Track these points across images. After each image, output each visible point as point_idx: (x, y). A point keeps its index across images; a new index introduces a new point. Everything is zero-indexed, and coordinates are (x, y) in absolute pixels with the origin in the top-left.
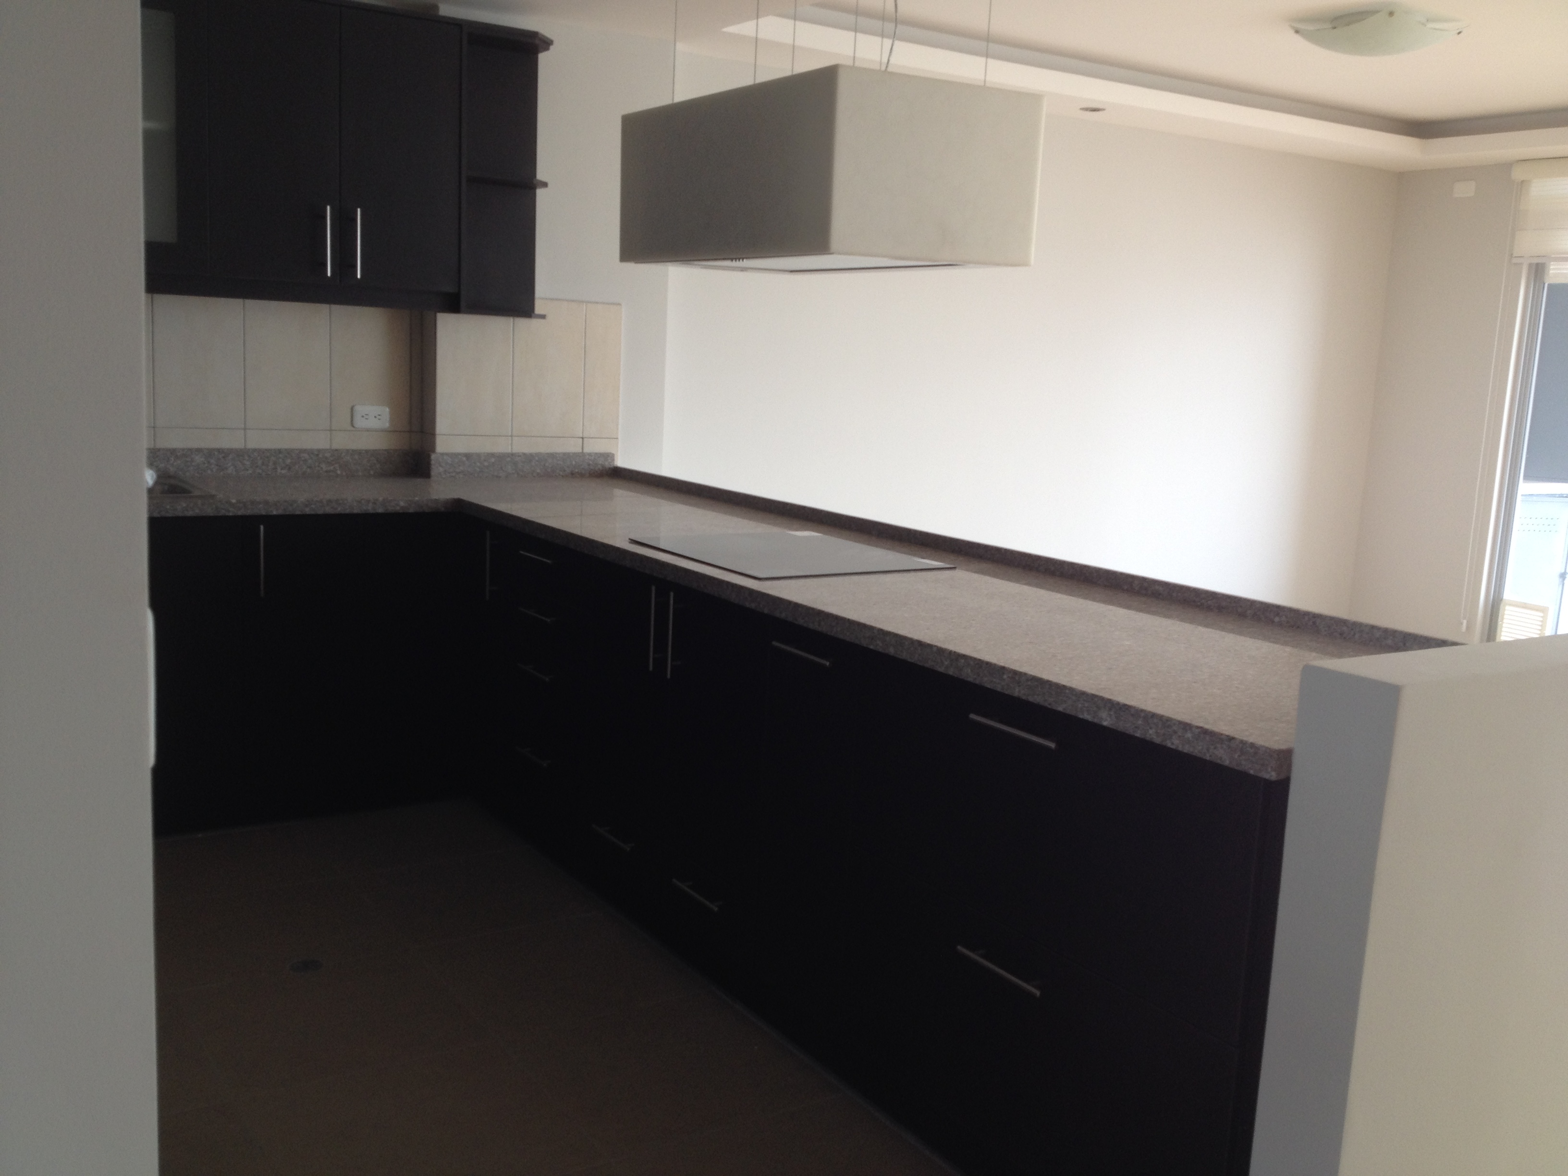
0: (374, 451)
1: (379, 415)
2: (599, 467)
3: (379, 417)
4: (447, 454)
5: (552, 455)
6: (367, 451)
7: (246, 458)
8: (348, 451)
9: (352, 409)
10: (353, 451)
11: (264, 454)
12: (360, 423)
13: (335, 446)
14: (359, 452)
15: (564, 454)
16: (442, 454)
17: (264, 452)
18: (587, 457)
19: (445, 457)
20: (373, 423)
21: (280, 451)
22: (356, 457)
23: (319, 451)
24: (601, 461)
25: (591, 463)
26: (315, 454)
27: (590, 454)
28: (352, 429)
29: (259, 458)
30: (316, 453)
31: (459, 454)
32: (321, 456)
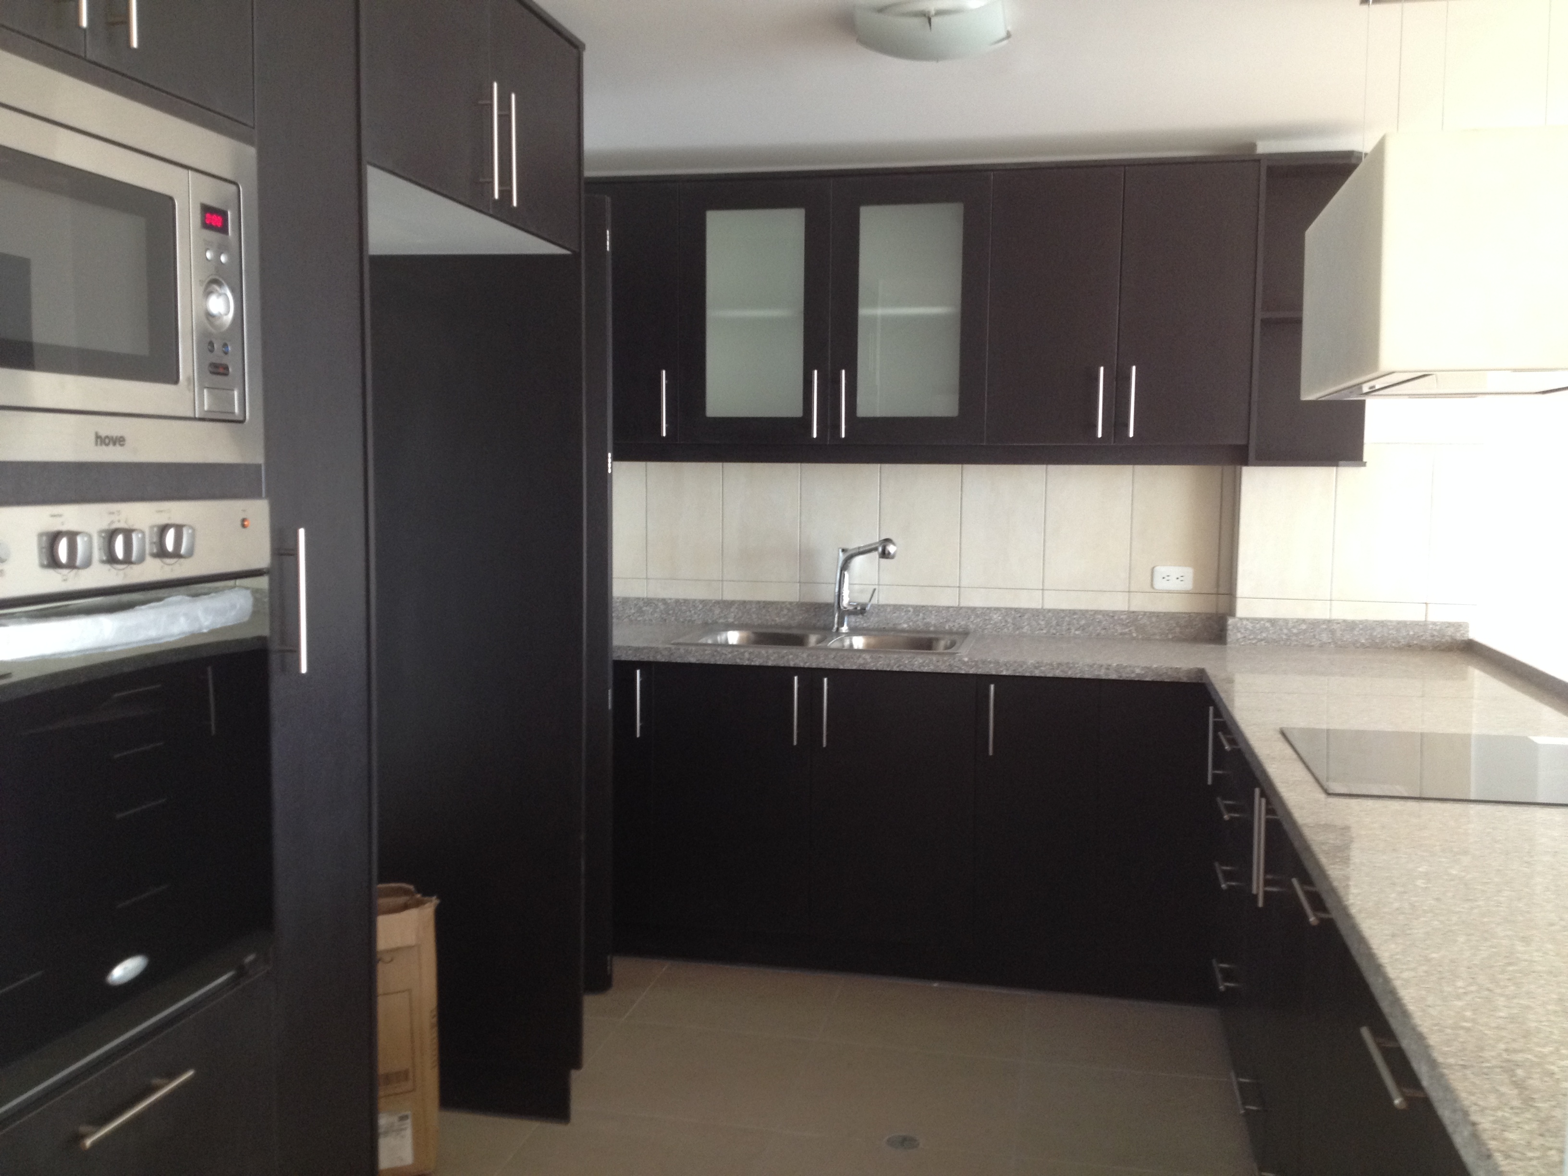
0: (1174, 613)
1: (1182, 576)
2: (1448, 638)
3: (1182, 578)
4: (1247, 619)
5: (1383, 624)
6: (1165, 614)
7: (1042, 618)
8: (1145, 613)
9: (1153, 568)
10: (1151, 613)
11: (1059, 614)
12: (1160, 584)
13: (1133, 609)
14: (1157, 615)
15: (1399, 623)
16: (1241, 619)
17: (1058, 613)
18: (1431, 626)
19: (1245, 622)
20: (1174, 585)
21: (1074, 612)
22: (1154, 619)
23: (1114, 612)
24: (1450, 632)
25: (1435, 633)
26: (1111, 616)
27: (1434, 624)
28: (1153, 591)
29: (1054, 618)
30: (1111, 614)
31: (1262, 619)
32: (1116, 618)
